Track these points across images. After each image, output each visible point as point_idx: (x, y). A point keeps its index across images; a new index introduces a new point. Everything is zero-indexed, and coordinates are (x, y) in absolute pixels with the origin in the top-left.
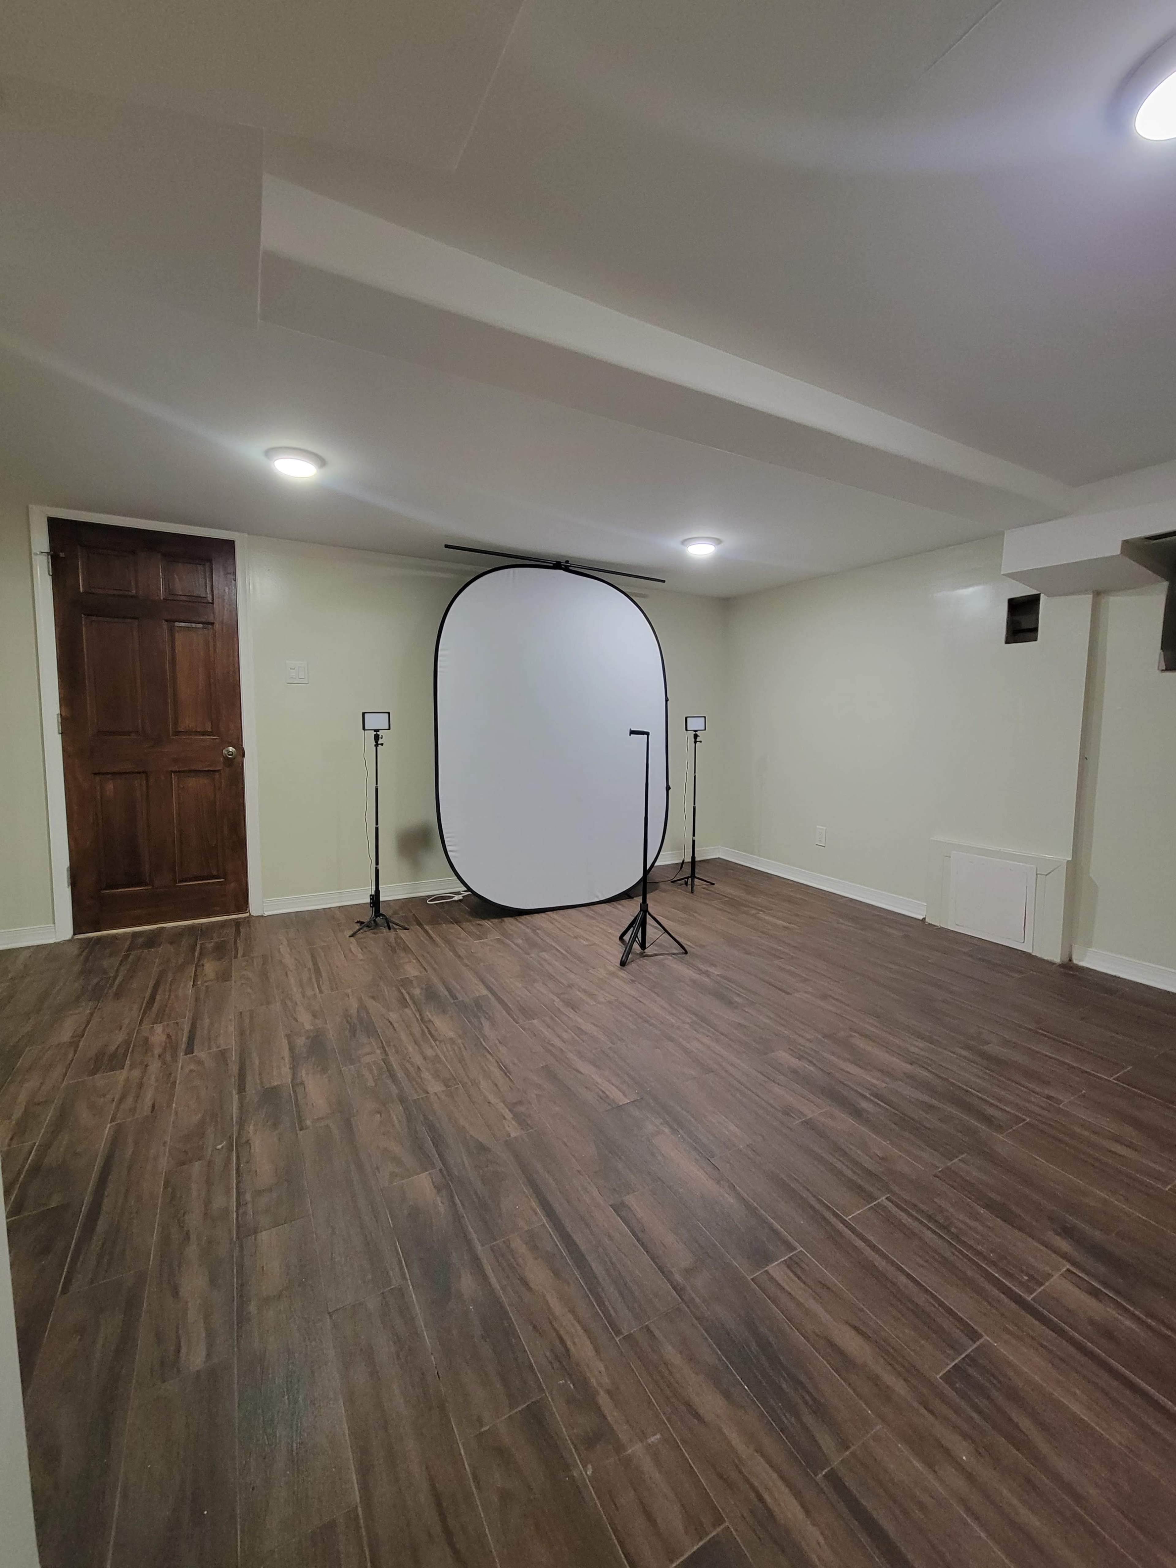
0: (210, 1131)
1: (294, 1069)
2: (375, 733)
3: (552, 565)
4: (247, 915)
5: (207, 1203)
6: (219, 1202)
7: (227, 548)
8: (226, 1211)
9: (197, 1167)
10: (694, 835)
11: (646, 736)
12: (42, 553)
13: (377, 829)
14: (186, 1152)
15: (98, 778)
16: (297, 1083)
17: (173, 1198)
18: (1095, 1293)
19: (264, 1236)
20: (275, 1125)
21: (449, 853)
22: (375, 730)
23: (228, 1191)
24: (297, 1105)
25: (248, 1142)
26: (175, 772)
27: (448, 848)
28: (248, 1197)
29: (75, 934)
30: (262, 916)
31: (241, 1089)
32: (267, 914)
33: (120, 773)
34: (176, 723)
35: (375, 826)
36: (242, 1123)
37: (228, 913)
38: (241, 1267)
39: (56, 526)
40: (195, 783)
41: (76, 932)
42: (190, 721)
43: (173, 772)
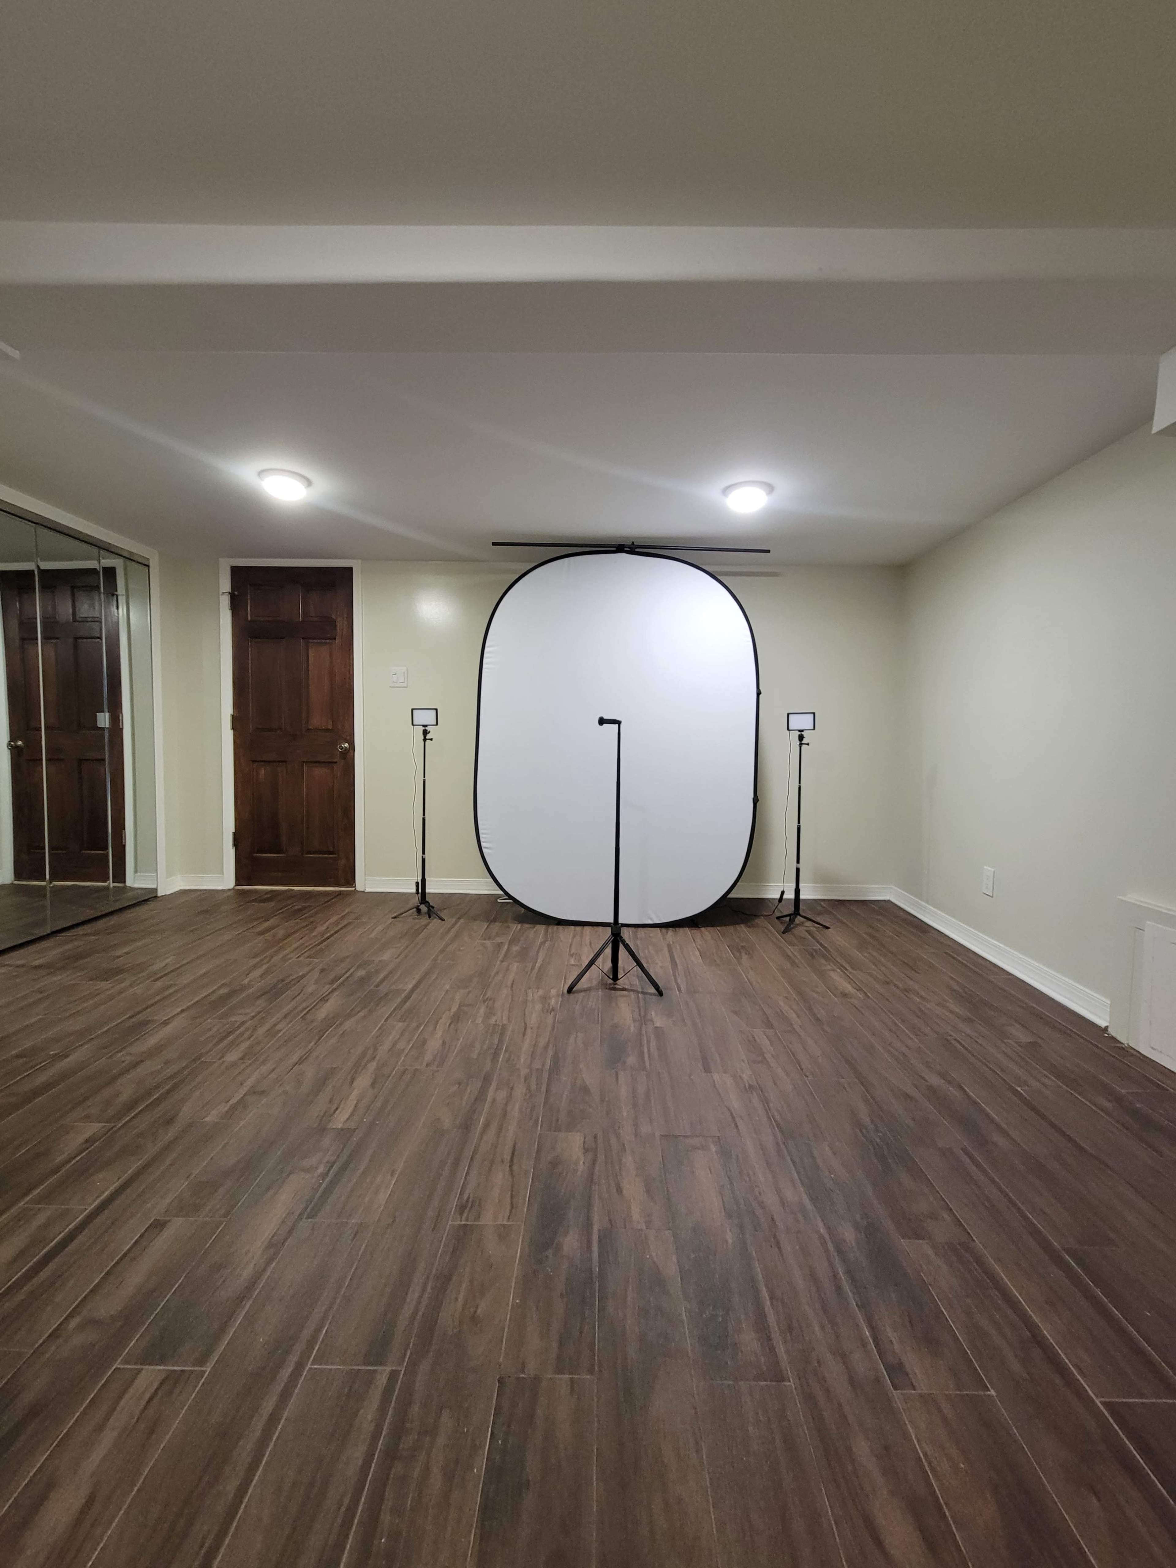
2: (424, 728)
3: (615, 549)
4: (354, 888)
7: (347, 574)
10: (798, 862)
11: (617, 726)
12: (224, 593)
15: (255, 765)
21: (484, 850)
22: (424, 726)
26: (306, 762)
27: (483, 844)
29: (236, 886)
30: (364, 892)
32: (368, 890)
33: (269, 762)
34: (307, 723)
37: (338, 885)
39: (236, 571)
40: (319, 772)
41: (237, 884)
42: (318, 720)
43: (304, 762)
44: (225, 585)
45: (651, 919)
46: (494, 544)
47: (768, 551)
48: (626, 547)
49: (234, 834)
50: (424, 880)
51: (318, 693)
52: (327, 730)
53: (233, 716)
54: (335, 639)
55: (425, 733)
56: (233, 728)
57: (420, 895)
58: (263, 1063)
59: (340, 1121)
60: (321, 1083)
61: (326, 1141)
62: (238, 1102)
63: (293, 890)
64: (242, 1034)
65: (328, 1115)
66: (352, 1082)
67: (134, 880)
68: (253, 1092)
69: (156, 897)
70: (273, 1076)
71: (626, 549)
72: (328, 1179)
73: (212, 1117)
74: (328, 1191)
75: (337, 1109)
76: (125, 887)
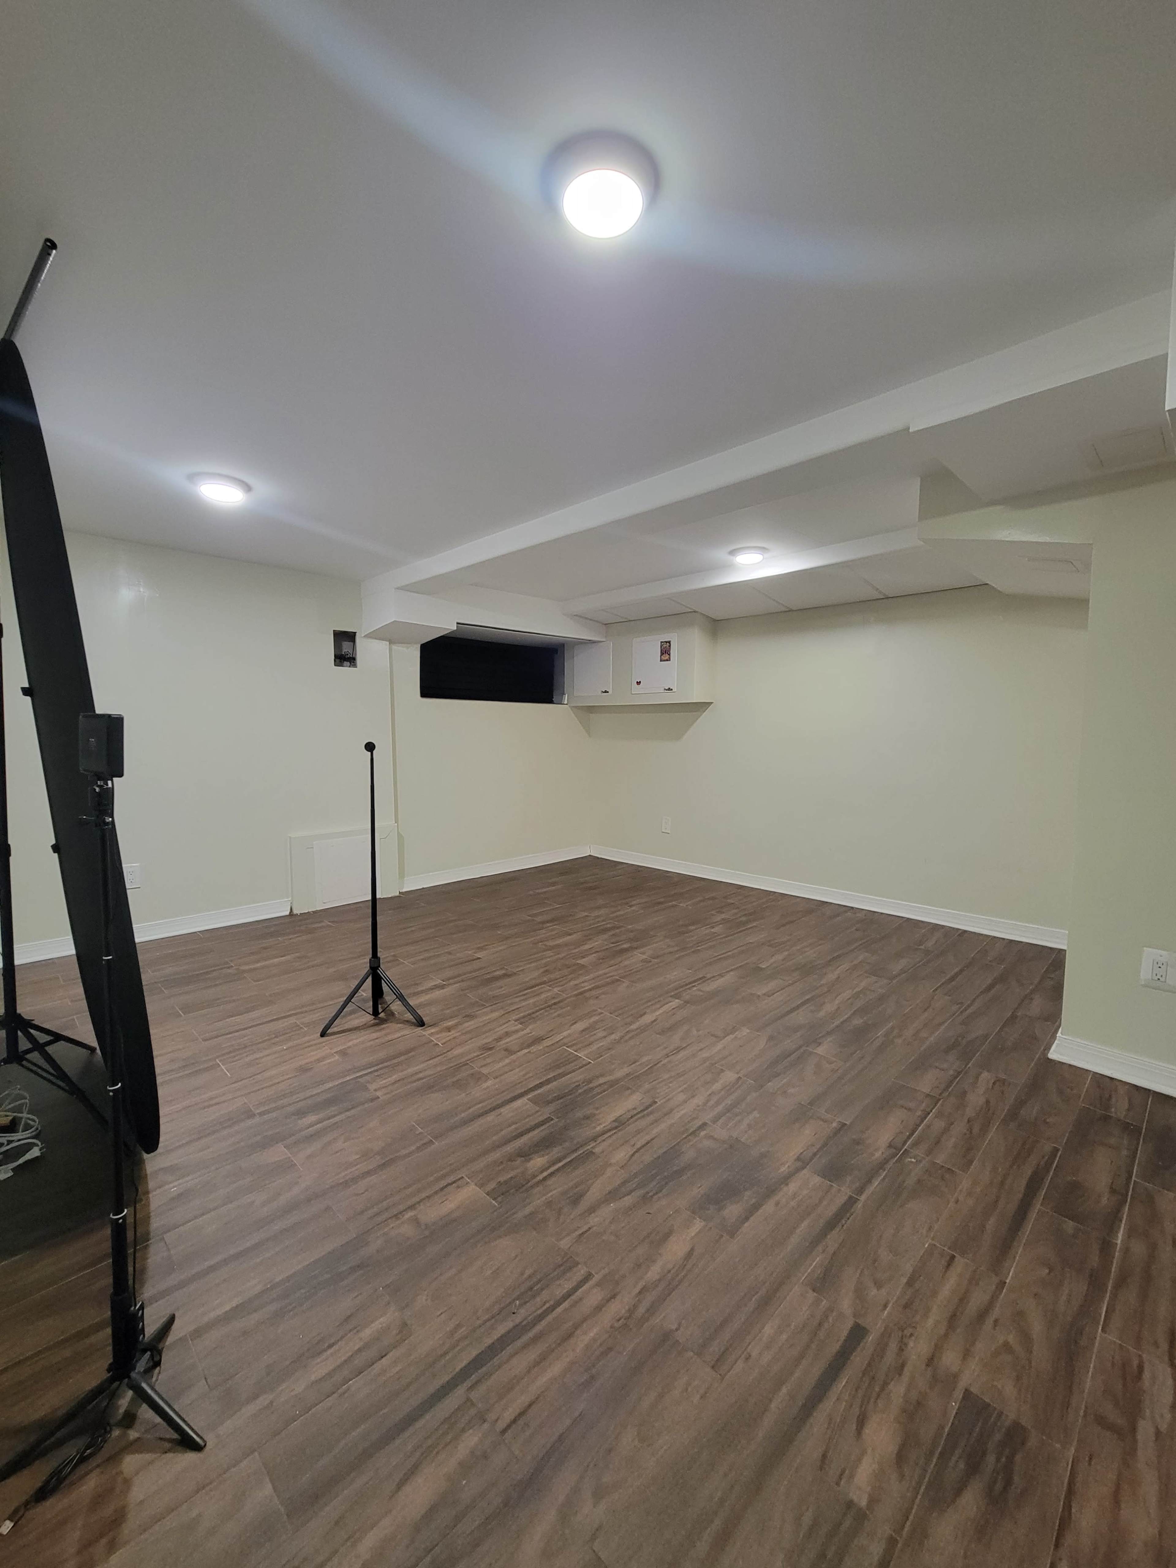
0: (911, 1181)
1: (786, 1180)
5: (946, 1130)
6: (939, 1124)
8: (940, 1115)
9: (940, 1159)
14: (943, 1178)
16: (802, 1162)
17: (969, 1150)
19: (927, 1090)
20: (857, 1142)
23: (928, 1126)
24: (825, 1145)
25: (890, 1146)
28: (919, 1113)
31: (851, 1202)
36: (882, 1165)
38: (948, 1087)
58: (705, 1060)
59: (676, 1003)
60: (672, 1028)
61: (687, 997)
62: (728, 1035)
64: (718, 1103)
65: (679, 1007)
66: (655, 1021)
68: (719, 1038)
70: (702, 1045)
72: (693, 984)
73: (745, 1031)
74: (695, 981)
75: (673, 1009)
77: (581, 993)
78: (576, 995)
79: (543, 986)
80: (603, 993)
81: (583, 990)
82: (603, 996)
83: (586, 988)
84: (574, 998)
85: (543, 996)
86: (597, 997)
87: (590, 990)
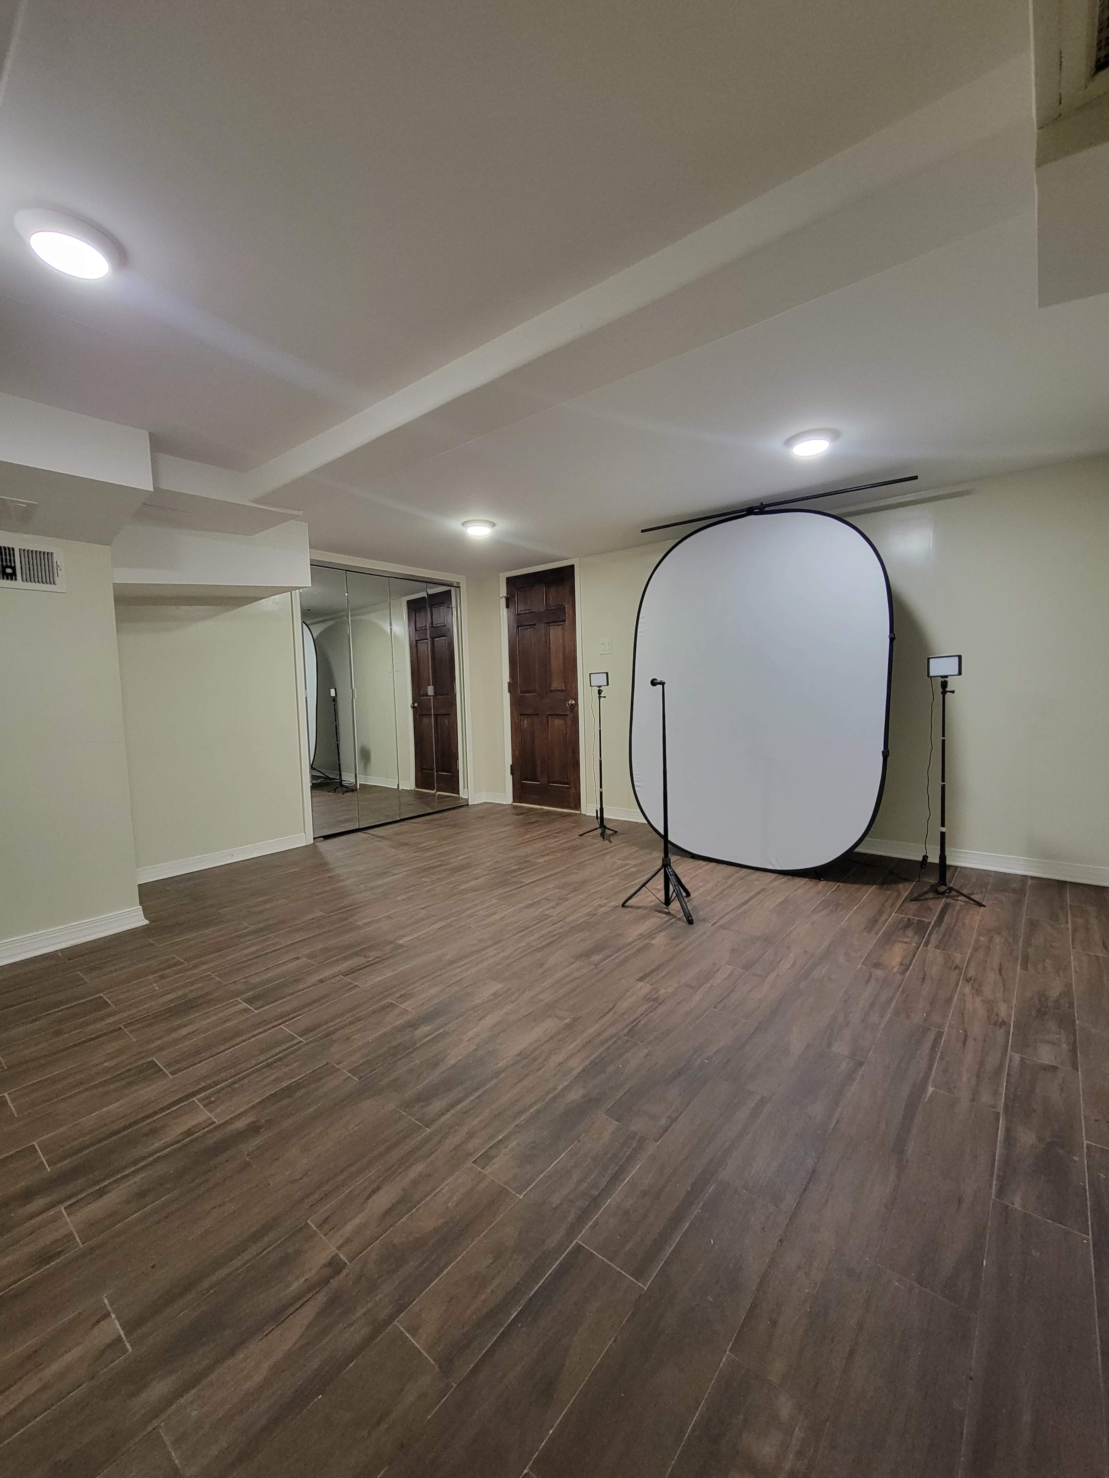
4: (579, 811)
7: (571, 570)
12: (504, 597)
13: (601, 761)
15: (522, 717)
18: (189, 1133)
21: (636, 788)
27: (635, 783)
30: (584, 814)
33: (530, 715)
34: (550, 686)
35: (599, 758)
37: (572, 809)
40: (558, 722)
41: (514, 801)
42: (556, 684)
43: (549, 715)
44: (503, 592)
45: (772, 865)
46: (643, 531)
47: (916, 478)
48: (756, 509)
49: (511, 766)
50: (602, 809)
51: (556, 663)
52: (562, 691)
53: (509, 683)
54: (565, 621)
55: (600, 692)
56: (509, 692)
57: (599, 820)
63: (543, 809)
67: (463, 794)
69: (468, 805)
71: (755, 511)
76: (459, 798)
77: (496, 943)
78: (502, 941)
79: (540, 946)
80: (474, 945)
81: (495, 947)
82: (474, 942)
83: (492, 949)
84: (504, 937)
85: (536, 936)
86: (480, 941)
87: (487, 947)
